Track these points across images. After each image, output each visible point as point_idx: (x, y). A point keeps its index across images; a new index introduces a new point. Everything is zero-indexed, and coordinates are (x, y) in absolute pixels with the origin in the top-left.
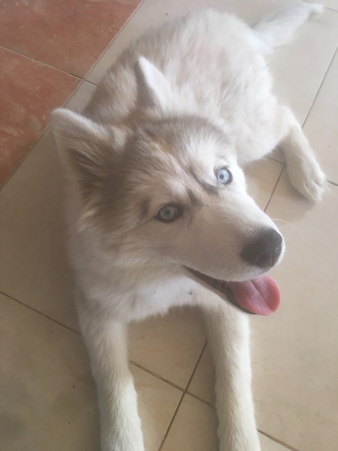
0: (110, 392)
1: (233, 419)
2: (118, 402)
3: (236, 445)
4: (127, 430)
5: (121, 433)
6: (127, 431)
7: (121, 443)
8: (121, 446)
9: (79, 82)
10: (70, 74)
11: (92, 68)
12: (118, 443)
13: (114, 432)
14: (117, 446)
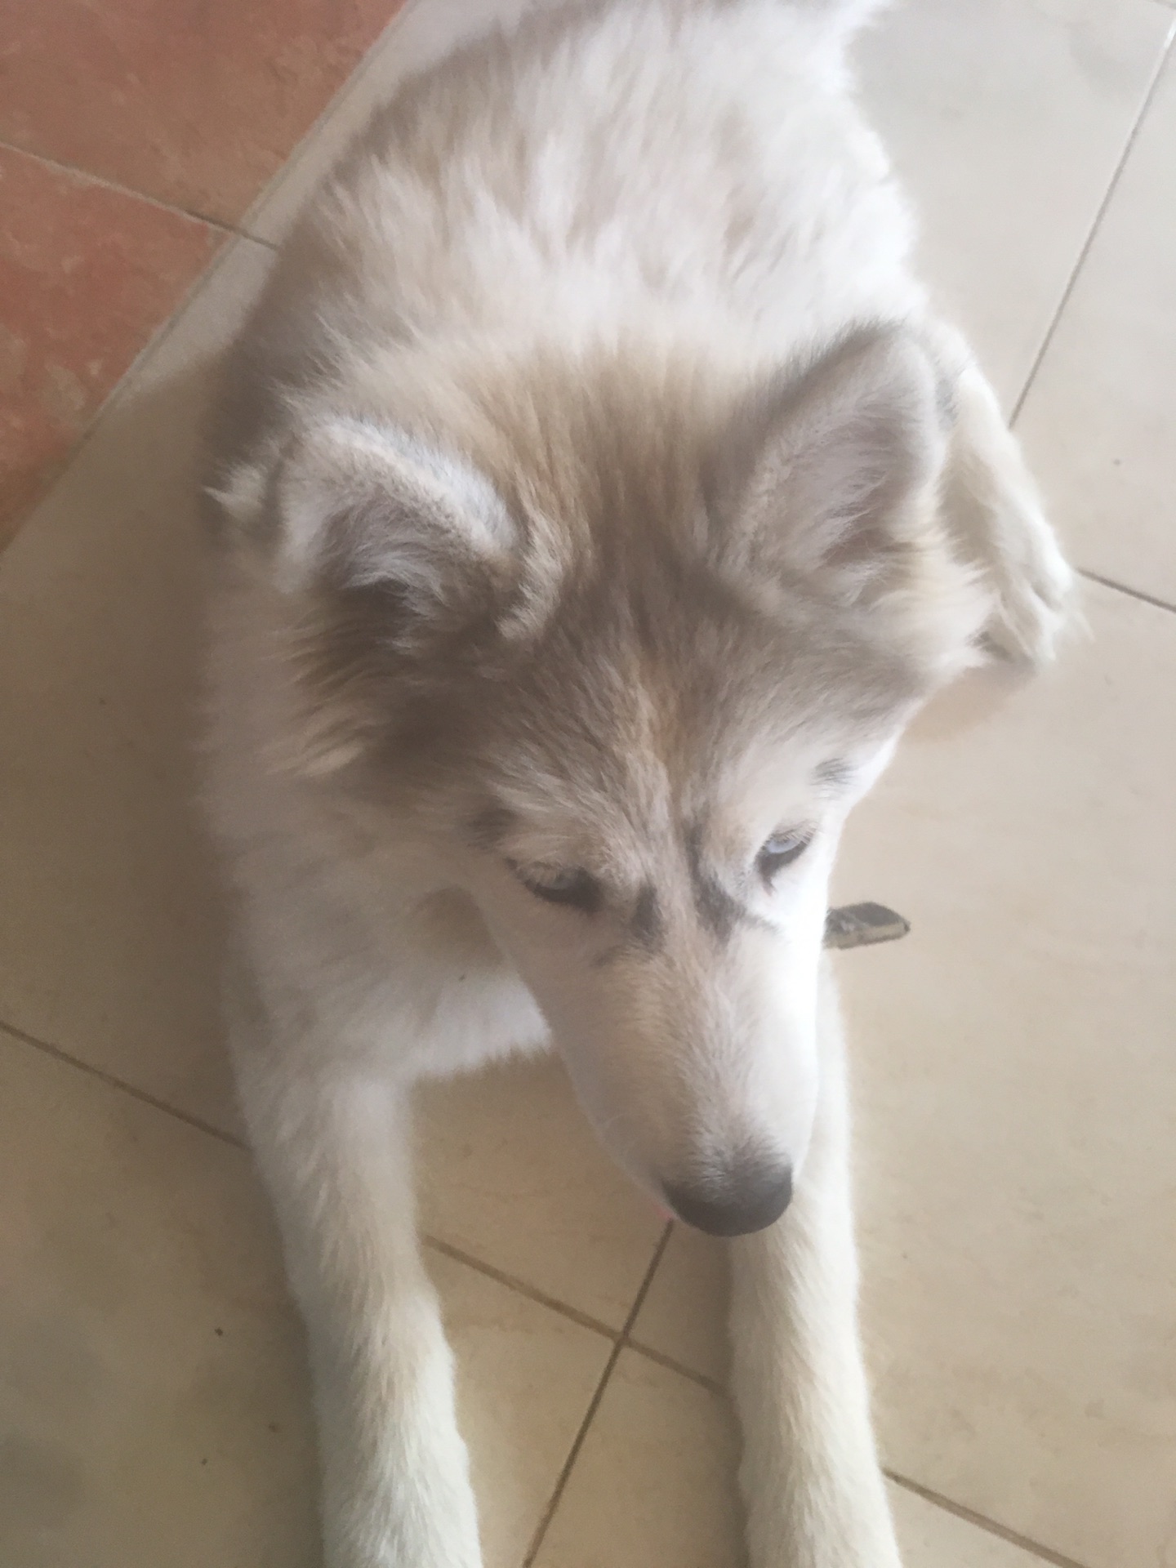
0: (355, 1347)
1: (794, 1429)
2: (384, 1383)
3: (809, 1525)
5: (400, 1494)
6: (419, 1487)
7: (397, 1530)
8: (399, 1541)
9: (220, 239)
10: (191, 213)
12: (388, 1533)
13: (371, 1493)
14: (384, 1542)
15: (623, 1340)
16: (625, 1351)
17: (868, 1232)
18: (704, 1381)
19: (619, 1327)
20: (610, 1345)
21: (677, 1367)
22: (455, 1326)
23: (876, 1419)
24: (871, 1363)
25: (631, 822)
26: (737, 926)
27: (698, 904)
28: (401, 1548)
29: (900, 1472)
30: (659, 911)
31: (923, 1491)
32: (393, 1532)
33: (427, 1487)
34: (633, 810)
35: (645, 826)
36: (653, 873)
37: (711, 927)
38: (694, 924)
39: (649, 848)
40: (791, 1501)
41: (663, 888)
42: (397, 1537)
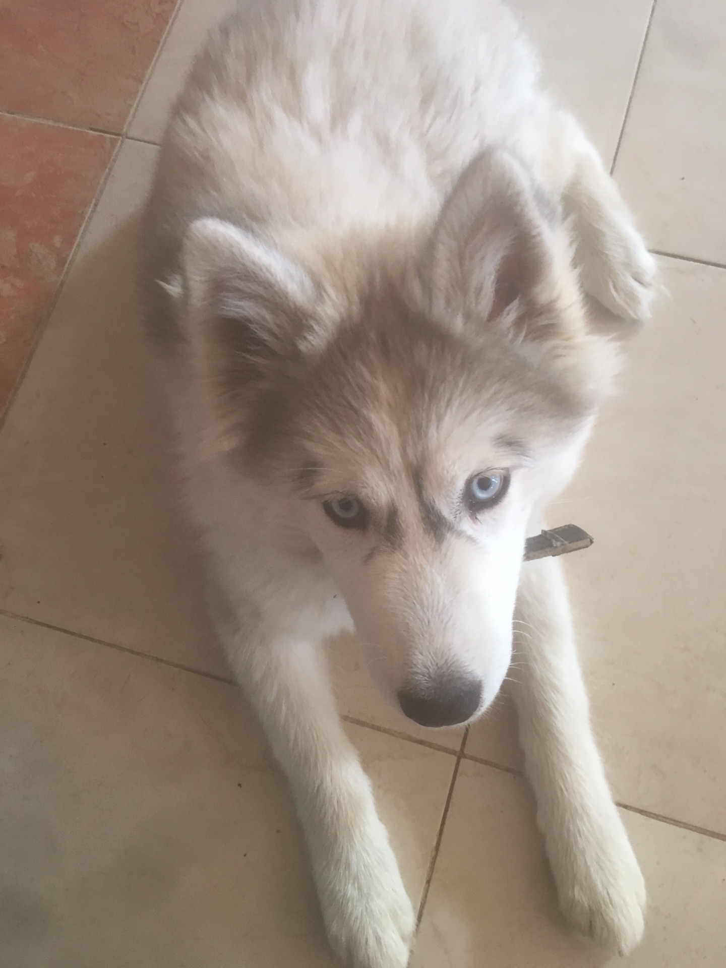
0: (317, 785)
1: (565, 792)
2: (335, 802)
3: (581, 842)
4: (363, 853)
5: (354, 859)
6: (365, 855)
7: (356, 878)
8: (358, 886)
9: (113, 143)
10: (92, 129)
11: (135, 106)
12: (351, 881)
13: (339, 861)
14: (350, 886)
15: (461, 755)
16: (463, 761)
17: (590, 675)
18: (509, 770)
19: (458, 749)
20: (454, 759)
21: (495, 765)
22: (368, 763)
23: (609, 777)
24: (601, 746)
25: (380, 463)
26: (448, 535)
27: (423, 519)
28: (360, 889)
29: (628, 804)
30: (400, 523)
31: (641, 812)
32: (354, 880)
33: (368, 854)
34: (379, 453)
35: (388, 466)
36: (395, 498)
37: (432, 534)
38: (421, 531)
39: (391, 481)
40: (569, 830)
41: (402, 509)
42: (356, 882)
